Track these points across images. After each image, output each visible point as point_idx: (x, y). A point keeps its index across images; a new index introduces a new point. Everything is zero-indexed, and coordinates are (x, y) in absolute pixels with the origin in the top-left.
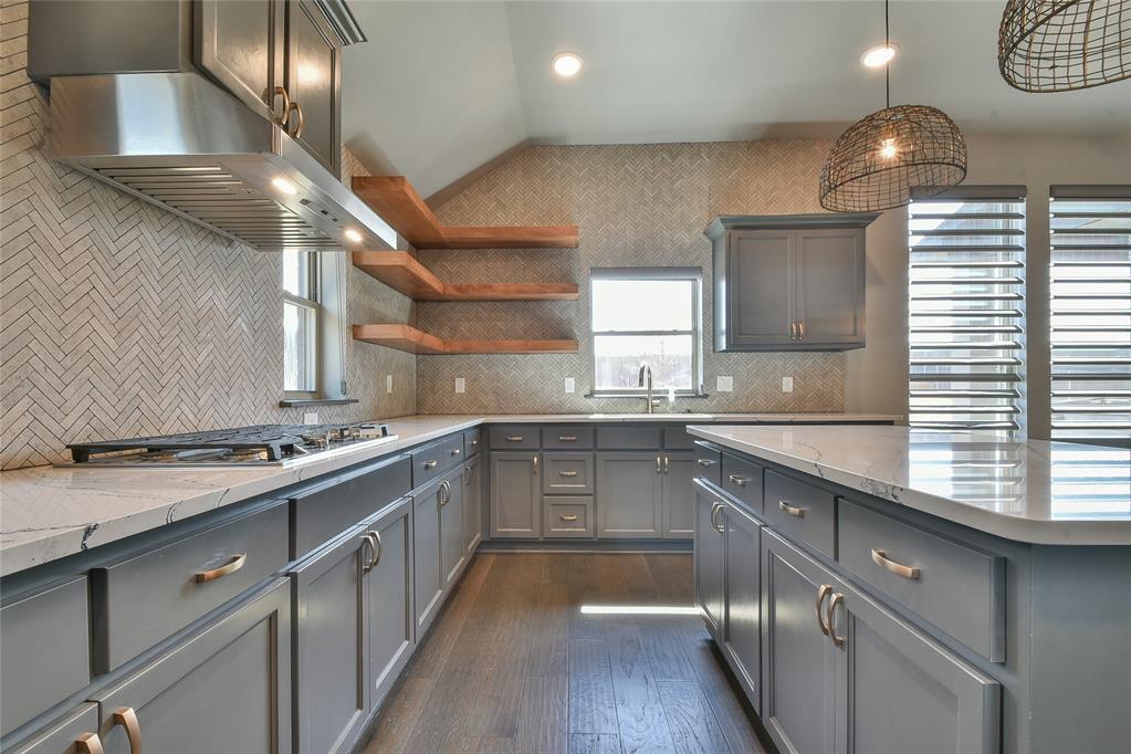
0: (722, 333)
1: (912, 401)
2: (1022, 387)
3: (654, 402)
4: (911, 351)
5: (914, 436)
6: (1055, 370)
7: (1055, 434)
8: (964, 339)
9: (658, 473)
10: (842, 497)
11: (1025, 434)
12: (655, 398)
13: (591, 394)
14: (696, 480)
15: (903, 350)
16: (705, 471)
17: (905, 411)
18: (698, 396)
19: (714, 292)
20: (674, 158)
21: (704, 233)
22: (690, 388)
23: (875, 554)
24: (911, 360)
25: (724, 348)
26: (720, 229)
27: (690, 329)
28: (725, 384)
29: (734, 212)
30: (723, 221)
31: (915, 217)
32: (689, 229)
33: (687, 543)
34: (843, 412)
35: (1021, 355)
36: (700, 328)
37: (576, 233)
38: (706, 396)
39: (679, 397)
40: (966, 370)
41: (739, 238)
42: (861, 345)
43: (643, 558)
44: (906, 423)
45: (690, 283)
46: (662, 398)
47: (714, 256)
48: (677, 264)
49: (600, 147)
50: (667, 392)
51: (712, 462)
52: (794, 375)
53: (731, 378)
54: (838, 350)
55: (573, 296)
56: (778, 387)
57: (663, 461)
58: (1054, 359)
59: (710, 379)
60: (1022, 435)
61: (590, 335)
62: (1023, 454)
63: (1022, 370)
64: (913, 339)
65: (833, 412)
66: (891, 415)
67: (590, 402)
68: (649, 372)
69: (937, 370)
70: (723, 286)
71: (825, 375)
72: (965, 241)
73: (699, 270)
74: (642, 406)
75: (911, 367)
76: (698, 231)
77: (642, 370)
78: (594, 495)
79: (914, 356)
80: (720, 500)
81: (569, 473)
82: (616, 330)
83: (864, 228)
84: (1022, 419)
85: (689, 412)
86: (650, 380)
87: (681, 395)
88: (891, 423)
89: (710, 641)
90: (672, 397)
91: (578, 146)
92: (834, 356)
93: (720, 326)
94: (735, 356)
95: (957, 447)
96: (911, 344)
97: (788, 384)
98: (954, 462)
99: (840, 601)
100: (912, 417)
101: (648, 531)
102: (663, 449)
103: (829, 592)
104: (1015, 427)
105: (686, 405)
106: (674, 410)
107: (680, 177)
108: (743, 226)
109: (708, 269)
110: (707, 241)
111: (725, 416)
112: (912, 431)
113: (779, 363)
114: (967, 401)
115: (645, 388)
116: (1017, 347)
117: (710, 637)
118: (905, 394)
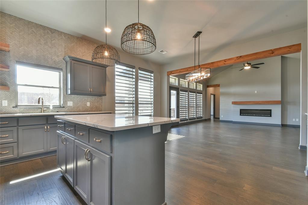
0: (69, 89)
1: (116, 108)
2: (134, 105)
3: (44, 109)
4: (116, 97)
5: (116, 116)
6: (139, 102)
7: (139, 114)
8: (127, 95)
9: (46, 131)
10: (90, 129)
11: (135, 114)
12: (44, 108)
13: (16, 106)
14: (58, 131)
15: (114, 97)
16: (60, 128)
17: (114, 110)
18: (61, 107)
19: (66, 77)
20: (52, 33)
21: (63, 59)
22: (58, 105)
23: (94, 139)
24: (116, 99)
25: (70, 93)
26: (68, 59)
27: (58, 87)
28: (70, 104)
29: (73, 56)
30: (69, 57)
31: (117, 68)
32: (58, 56)
33: (55, 151)
34: (102, 111)
35: (134, 99)
36: (62, 87)
37: (9, 47)
38: (64, 107)
39: (54, 108)
40: (127, 102)
41: (74, 63)
42: (105, 95)
43: (40, 159)
44: (115, 113)
45: (58, 73)
46: (48, 108)
47: (66, 66)
48: (53, 66)
49: (21, 19)
50: (50, 106)
51: (62, 125)
52: (90, 102)
53: (72, 102)
54: (101, 96)
55: (7, 70)
56: (86, 105)
57: (47, 127)
58: (139, 100)
59: (65, 102)
60: (134, 114)
61: (16, 85)
62: (134, 118)
63: (134, 102)
64: (116, 95)
65: (99, 111)
66: (112, 111)
67: (16, 109)
68: (42, 99)
69: (123, 102)
70: (69, 75)
71: (98, 102)
72: (127, 75)
73: (61, 69)
74: (40, 110)
75: (116, 101)
76: (61, 58)
77: (39, 99)
78: (18, 142)
79: (116, 98)
80: (65, 136)
81: (4, 136)
82: (28, 84)
83: (106, 68)
84: (134, 111)
85: (58, 112)
86: (43, 102)
87: (55, 107)
88: (111, 113)
89: (62, 176)
90: (51, 108)
91: (10, 15)
92: (100, 97)
93: (68, 87)
94: (73, 96)
95: (126, 118)
96: (116, 96)
97: (88, 104)
98: (126, 121)
99: (89, 151)
100: (116, 112)
101: (42, 151)
102: (47, 123)
103: (87, 150)
104: (133, 113)
105: (57, 110)
106: (52, 111)
107: (54, 40)
108: (75, 60)
109: (64, 69)
110: (64, 62)
111: (70, 113)
112: (116, 115)
113: (86, 99)
114: (127, 108)
115: (41, 104)
116: (134, 97)
117: (62, 175)
118: (114, 107)
